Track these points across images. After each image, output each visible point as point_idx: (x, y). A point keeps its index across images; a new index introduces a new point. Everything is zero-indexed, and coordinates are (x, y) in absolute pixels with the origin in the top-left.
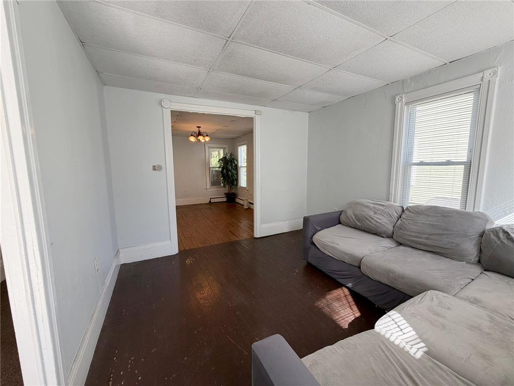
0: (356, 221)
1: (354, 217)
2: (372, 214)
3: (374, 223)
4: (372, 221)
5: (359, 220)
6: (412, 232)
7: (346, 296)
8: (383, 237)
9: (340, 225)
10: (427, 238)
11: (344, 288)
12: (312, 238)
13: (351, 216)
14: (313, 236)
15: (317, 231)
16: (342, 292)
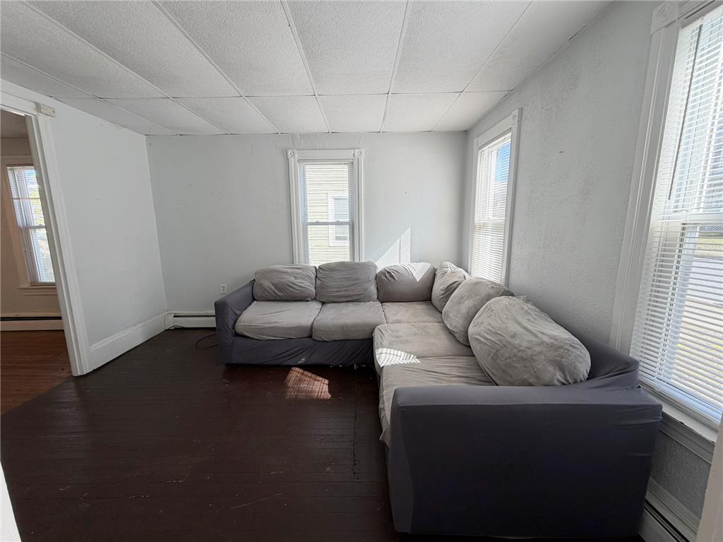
0: (277, 292)
1: (273, 288)
2: (292, 279)
3: (298, 288)
4: (295, 287)
5: (280, 290)
6: (334, 288)
7: (302, 374)
8: (308, 301)
9: (255, 302)
10: (345, 291)
11: (294, 368)
12: (234, 328)
13: (269, 287)
14: (234, 325)
15: (238, 316)
16: (295, 373)
